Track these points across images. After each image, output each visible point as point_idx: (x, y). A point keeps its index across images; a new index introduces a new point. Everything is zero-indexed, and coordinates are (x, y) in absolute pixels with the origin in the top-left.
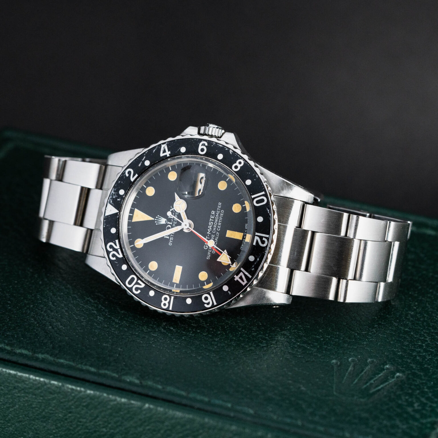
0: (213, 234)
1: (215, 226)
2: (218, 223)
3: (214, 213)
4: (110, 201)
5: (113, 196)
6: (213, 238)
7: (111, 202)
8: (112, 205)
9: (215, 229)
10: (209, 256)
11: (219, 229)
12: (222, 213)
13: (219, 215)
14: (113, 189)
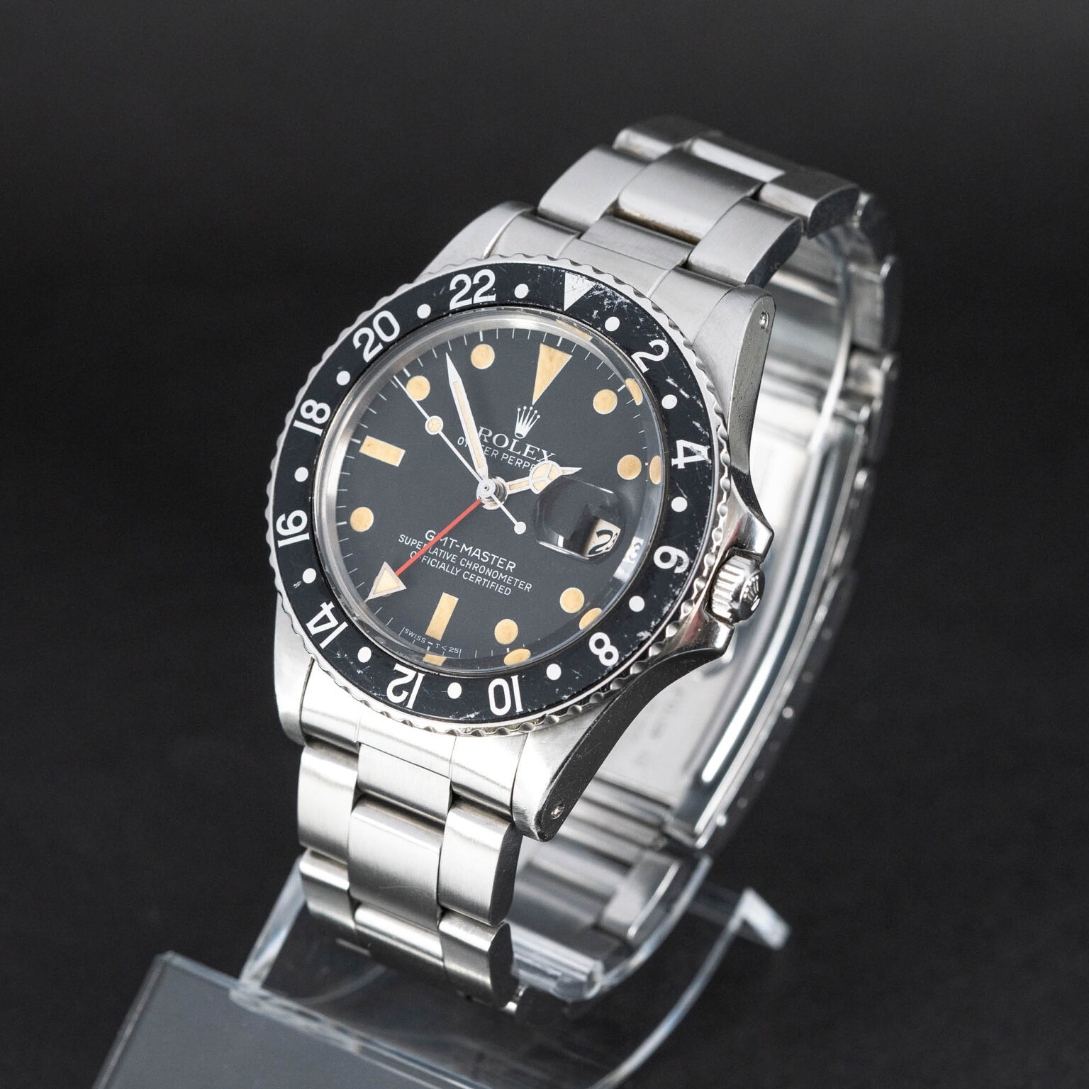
0: (458, 560)
1: (476, 566)
2: (483, 576)
3: (509, 568)
4: (601, 289)
5: (610, 298)
6: (448, 558)
7: (597, 293)
8: (587, 294)
9: (470, 565)
10: (407, 542)
11: (466, 575)
12: (503, 591)
13: (501, 582)
14: (628, 301)
